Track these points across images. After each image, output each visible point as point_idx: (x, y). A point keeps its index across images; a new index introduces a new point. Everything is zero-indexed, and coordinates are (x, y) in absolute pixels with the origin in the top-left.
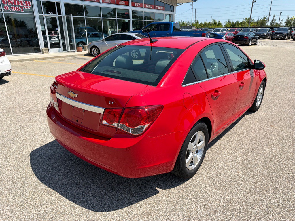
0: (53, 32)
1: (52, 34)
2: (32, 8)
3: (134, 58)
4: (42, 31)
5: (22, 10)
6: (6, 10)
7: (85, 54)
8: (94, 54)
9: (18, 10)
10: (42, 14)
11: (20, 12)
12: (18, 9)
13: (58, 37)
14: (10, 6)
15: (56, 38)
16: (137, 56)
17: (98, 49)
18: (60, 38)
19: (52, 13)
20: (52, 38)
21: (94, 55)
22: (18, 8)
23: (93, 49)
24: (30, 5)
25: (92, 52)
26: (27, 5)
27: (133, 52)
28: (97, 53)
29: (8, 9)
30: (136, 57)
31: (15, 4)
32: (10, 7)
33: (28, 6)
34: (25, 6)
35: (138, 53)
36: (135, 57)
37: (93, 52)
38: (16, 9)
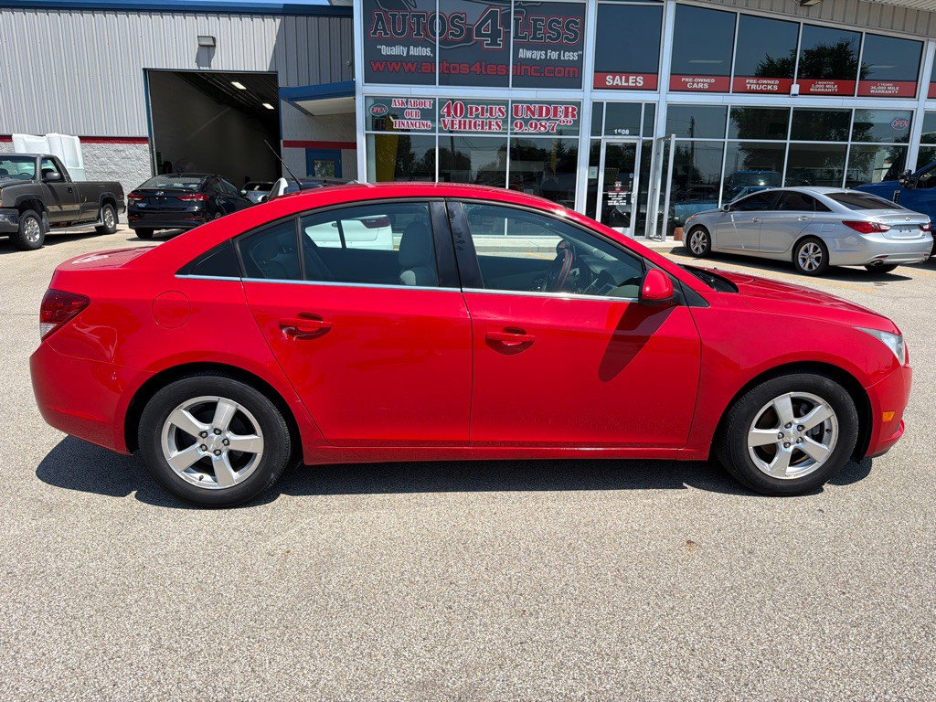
0: (618, 185)
1: (613, 189)
2: (577, 123)
3: (806, 268)
4: (589, 180)
5: (553, 130)
6: (517, 130)
7: (675, 248)
8: (693, 249)
9: (542, 129)
10: (599, 137)
11: (548, 133)
12: (544, 126)
13: (628, 198)
14: (526, 121)
15: (624, 199)
16: (817, 265)
17: (708, 236)
18: (634, 200)
19: (627, 132)
20: (610, 199)
21: (695, 252)
22: (543, 124)
23: (695, 235)
24: (573, 116)
25: (692, 244)
26: (566, 116)
27: (806, 251)
28: (703, 246)
29: (521, 127)
30: (814, 268)
31: (541, 115)
32: (526, 125)
33: (570, 118)
34: (563, 118)
35: (820, 255)
36: (810, 266)
37: (695, 242)
38: (539, 126)
